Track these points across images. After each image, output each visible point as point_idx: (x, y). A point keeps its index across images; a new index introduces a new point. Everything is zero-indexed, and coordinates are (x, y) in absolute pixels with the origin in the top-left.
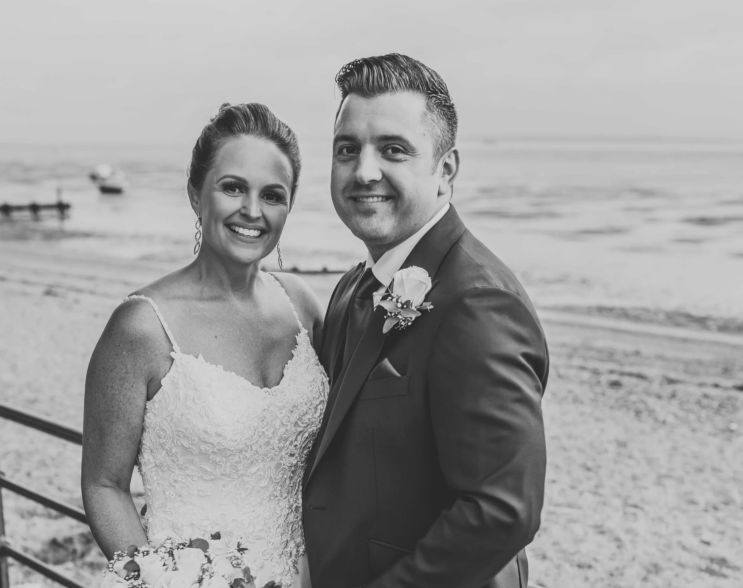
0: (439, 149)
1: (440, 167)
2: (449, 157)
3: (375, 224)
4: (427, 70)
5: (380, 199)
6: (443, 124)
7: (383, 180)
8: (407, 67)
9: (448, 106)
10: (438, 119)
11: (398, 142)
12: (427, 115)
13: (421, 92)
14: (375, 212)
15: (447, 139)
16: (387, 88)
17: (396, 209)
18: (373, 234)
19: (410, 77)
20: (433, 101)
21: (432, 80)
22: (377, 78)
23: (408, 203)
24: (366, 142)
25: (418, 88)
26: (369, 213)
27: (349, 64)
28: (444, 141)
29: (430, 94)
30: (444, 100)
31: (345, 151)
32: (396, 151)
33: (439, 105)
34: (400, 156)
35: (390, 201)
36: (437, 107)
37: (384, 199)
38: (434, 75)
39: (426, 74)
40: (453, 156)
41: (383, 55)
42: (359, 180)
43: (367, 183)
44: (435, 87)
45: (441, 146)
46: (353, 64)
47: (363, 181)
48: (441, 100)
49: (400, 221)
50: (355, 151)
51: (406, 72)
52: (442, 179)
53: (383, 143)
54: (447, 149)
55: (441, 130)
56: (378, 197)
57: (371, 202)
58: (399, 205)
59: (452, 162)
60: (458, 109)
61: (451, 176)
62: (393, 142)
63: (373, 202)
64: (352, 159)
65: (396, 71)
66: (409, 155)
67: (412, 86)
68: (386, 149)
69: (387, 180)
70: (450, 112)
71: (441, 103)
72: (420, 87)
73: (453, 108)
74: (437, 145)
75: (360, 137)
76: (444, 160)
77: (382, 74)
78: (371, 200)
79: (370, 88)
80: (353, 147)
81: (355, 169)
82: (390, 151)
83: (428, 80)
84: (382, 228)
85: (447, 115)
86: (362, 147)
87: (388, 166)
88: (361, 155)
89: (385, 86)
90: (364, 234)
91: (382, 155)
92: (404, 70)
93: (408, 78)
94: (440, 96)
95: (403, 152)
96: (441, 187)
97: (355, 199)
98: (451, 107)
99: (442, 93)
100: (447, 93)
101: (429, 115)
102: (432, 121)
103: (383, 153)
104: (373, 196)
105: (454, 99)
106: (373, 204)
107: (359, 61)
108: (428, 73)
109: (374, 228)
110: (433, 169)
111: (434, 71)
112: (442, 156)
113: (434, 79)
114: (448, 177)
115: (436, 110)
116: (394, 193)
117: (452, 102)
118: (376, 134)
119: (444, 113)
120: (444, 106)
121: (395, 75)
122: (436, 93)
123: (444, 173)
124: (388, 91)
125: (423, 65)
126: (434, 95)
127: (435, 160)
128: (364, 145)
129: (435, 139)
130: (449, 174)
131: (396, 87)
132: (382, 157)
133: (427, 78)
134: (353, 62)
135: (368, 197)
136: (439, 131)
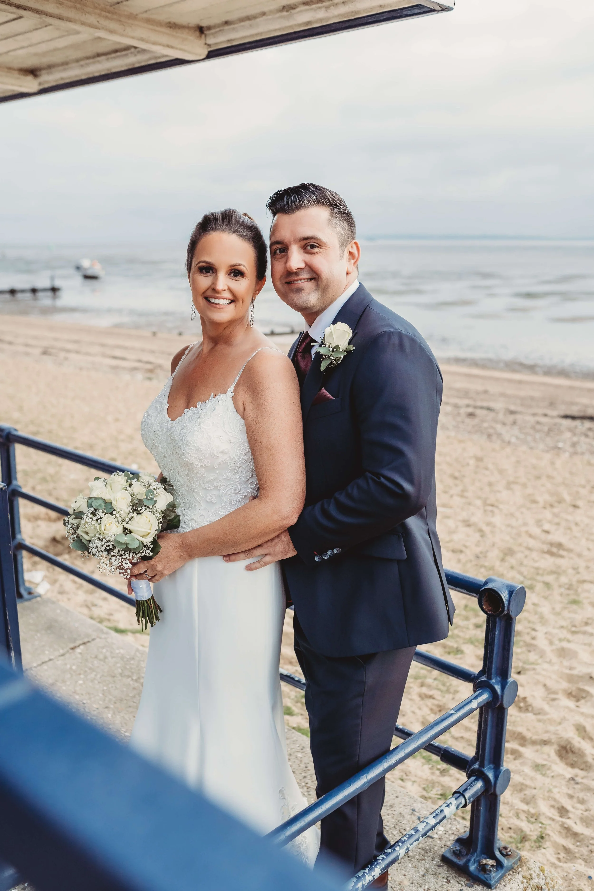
0: (343, 243)
1: (346, 255)
2: (352, 247)
3: (304, 297)
4: (328, 191)
5: (306, 280)
6: (344, 225)
7: (307, 267)
8: (314, 191)
9: (346, 213)
10: (339, 222)
11: (313, 240)
12: (331, 220)
13: (325, 205)
14: (303, 289)
15: (348, 235)
16: (301, 206)
17: (318, 286)
18: (304, 305)
19: (316, 197)
20: (335, 211)
21: (333, 197)
22: (294, 200)
23: (326, 281)
24: (291, 244)
25: (323, 204)
26: (300, 290)
27: (275, 194)
28: (346, 237)
29: (333, 206)
30: (343, 210)
31: (278, 252)
32: (313, 247)
33: (339, 213)
34: (316, 250)
35: (313, 281)
36: (338, 214)
37: (309, 280)
38: (333, 194)
39: (328, 194)
40: (354, 246)
41: (297, 185)
42: (289, 270)
43: (295, 271)
44: (336, 201)
45: (345, 240)
46: (276, 193)
47: (292, 270)
48: (340, 210)
49: (322, 294)
50: (285, 251)
51: (313, 194)
52: (348, 263)
53: (303, 243)
54: (349, 242)
55: (343, 230)
56: (304, 279)
57: (300, 283)
58: (319, 283)
59: (354, 251)
60: (354, 214)
61: (355, 260)
62: (309, 241)
63: (301, 283)
64: (283, 256)
65: (307, 194)
66: (322, 248)
67: (318, 203)
68: (305, 246)
69: (309, 267)
70: (348, 217)
71: (341, 211)
72: (325, 202)
73: (350, 214)
74: (341, 240)
75: (287, 241)
76: (348, 250)
77: (297, 198)
78: (299, 282)
79: (289, 208)
80: (283, 248)
81: (286, 263)
82: (309, 248)
83: (329, 198)
84: (309, 299)
85: (346, 219)
86: (289, 247)
87: (308, 258)
88: (289, 253)
89: (300, 205)
90: (297, 305)
91: (304, 251)
92: (311, 193)
93: (315, 198)
94: (339, 207)
95: (318, 247)
96: (349, 268)
97: (289, 283)
98: (349, 214)
99: (341, 205)
100: (345, 206)
101: (333, 220)
102: (335, 224)
103: (304, 249)
104: (301, 280)
105: (351, 208)
106: (301, 284)
107: (281, 191)
108: (329, 193)
109: (304, 300)
110: (341, 256)
111: (334, 192)
112: (346, 247)
113: (334, 197)
114: (353, 261)
115: (338, 216)
116: (315, 276)
117: (349, 211)
118: (297, 237)
119: (343, 218)
120: (343, 213)
121: (306, 197)
122: (336, 205)
123: (349, 259)
124: (302, 208)
125: (325, 189)
126: (335, 207)
127: (341, 250)
128: (290, 245)
129: (340, 236)
130: (353, 259)
131: (307, 204)
132: (304, 252)
133: (328, 196)
134: (277, 193)
135: (297, 280)
136: (342, 231)
